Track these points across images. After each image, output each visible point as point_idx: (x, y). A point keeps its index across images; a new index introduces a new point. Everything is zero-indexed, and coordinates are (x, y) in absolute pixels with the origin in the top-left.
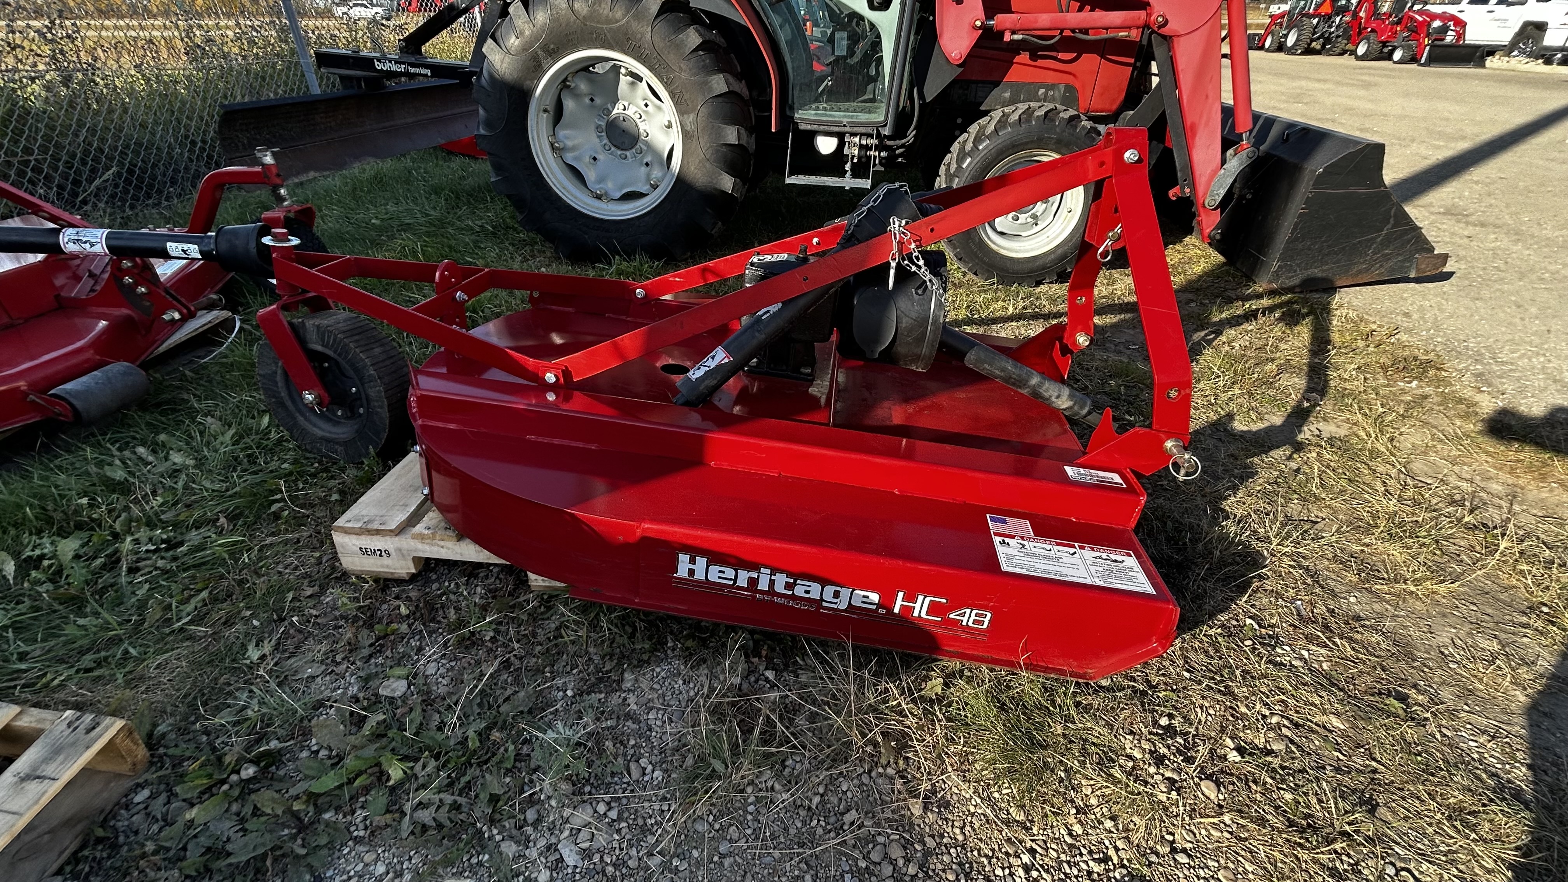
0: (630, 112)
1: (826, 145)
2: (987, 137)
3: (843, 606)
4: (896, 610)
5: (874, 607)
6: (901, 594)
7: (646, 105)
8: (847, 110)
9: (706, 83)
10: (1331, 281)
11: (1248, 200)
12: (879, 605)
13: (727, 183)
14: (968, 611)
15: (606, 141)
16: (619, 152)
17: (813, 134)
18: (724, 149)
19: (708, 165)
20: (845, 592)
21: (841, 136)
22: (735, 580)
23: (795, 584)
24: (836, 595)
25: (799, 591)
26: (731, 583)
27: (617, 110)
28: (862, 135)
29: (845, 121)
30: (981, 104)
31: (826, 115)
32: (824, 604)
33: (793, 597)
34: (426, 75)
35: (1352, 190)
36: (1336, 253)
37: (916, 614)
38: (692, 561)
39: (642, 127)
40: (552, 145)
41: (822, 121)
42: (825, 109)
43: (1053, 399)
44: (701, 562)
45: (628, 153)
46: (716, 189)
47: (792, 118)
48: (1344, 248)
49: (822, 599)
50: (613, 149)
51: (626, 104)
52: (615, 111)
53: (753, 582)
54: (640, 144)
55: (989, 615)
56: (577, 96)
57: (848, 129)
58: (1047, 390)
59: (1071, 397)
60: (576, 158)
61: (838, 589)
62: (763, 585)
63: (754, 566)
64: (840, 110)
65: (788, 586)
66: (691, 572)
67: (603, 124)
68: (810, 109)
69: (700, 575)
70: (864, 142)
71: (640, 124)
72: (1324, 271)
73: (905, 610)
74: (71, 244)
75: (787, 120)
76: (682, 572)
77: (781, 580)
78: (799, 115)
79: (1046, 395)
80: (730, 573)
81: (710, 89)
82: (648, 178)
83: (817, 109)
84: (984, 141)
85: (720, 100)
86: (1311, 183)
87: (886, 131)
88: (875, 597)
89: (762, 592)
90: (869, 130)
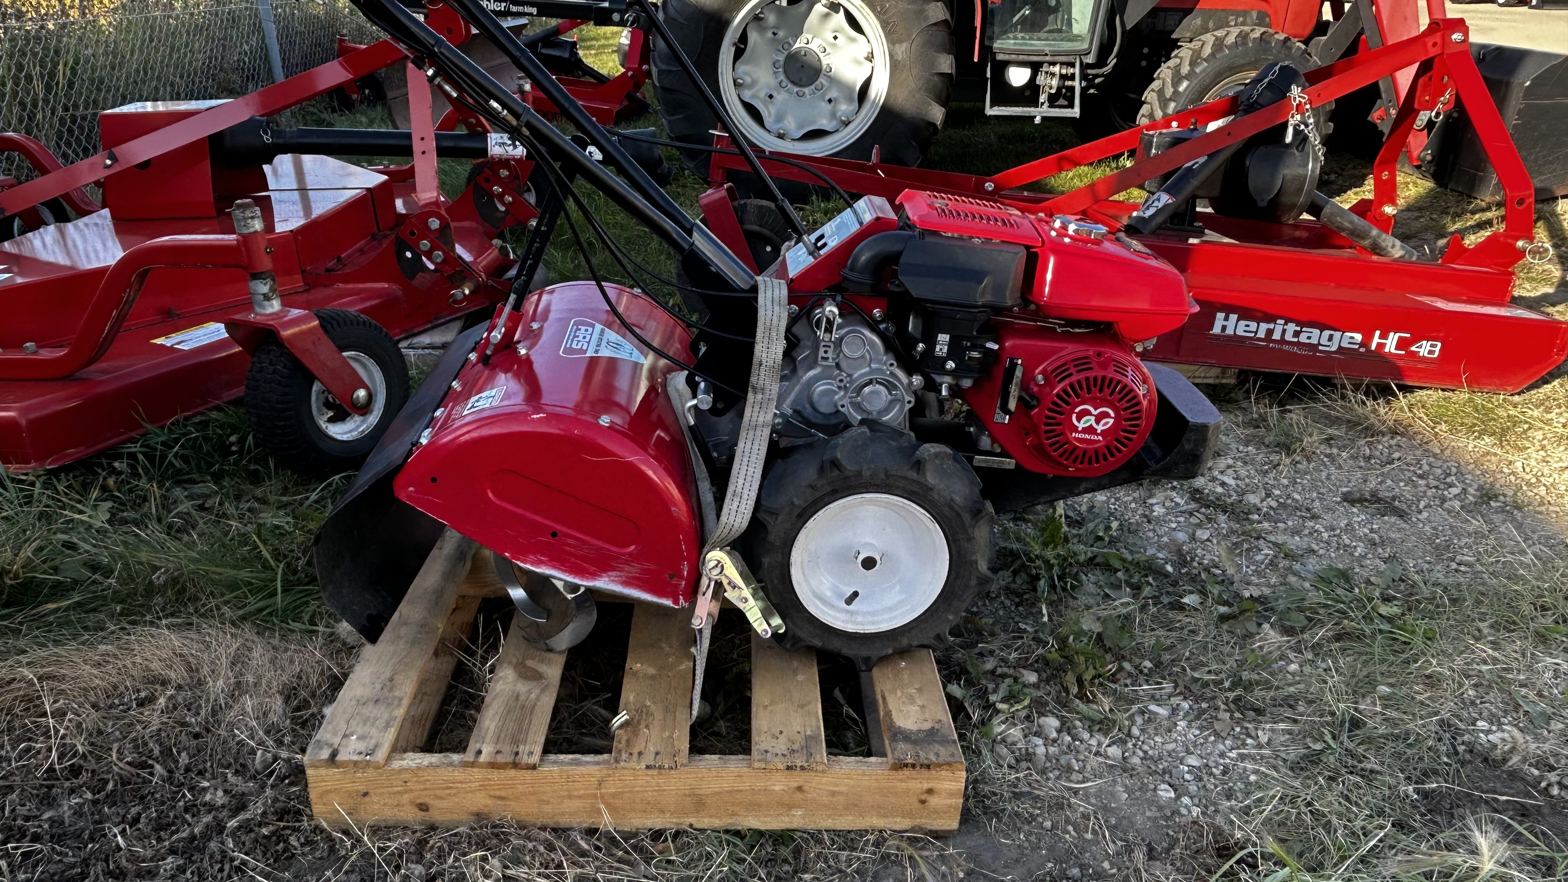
0: (814, 46)
1: (1018, 77)
2: (1205, 60)
3: (1334, 348)
4: (1373, 347)
5: (1357, 347)
6: (1378, 333)
7: (835, 38)
8: (1047, 39)
9: (922, 11)
10: (1550, 191)
11: (1454, 118)
12: (1362, 345)
13: (937, 114)
14: (1424, 342)
15: (782, 77)
16: (796, 89)
17: (1006, 64)
18: (936, 79)
19: (918, 96)
20: (1337, 335)
21: (1036, 67)
22: (1256, 333)
23: (1301, 331)
24: (1330, 338)
25: (1303, 338)
26: (1252, 335)
27: (799, 44)
28: (1062, 64)
29: (1047, 50)
30: (1172, 32)
31: (1026, 44)
32: (1321, 348)
33: (1299, 344)
34: (531, 14)
35: (1559, 100)
36: (1551, 163)
37: (1387, 350)
38: (1226, 319)
39: (825, 61)
40: (735, 81)
41: (1023, 50)
42: (1023, 38)
43: (1389, 249)
44: (1234, 317)
45: (806, 90)
46: (923, 120)
47: (991, 48)
48: (1558, 158)
49: (1319, 344)
50: (790, 85)
51: (810, 37)
52: (797, 45)
53: (1270, 332)
54: (822, 80)
55: (1439, 344)
56: (762, 30)
57: (1048, 58)
58: (1384, 241)
59: (1403, 248)
60: (754, 96)
61: (1332, 332)
62: (1277, 336)
63: (1271, 319)
64: (1039, 39)
65: (1297, 334)
66: (1224, 328)
67: (781, 58)
68: (1009, 38)
69: (1230, 331)
70: (1064, 72)
71: (822, 59)
72: (1542, 181)
73: (1381, 346)
74: (497, 147)
75: (987, 51)
76: (1217, 330)
77: (1292, 327)
78: (997, 45)
79: (1384, 244)
80: (1253, 325)
81: (926, 18)
82: (833, 115)
83: (1015, 38)
84: (1201, 64)
85: (935, 28)
86: (1521, 95)
87: (1090, 59)
88: (1358, 337)
89: (1275, 341)
90: (1070, 59)
